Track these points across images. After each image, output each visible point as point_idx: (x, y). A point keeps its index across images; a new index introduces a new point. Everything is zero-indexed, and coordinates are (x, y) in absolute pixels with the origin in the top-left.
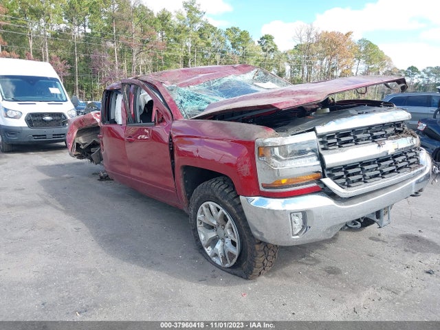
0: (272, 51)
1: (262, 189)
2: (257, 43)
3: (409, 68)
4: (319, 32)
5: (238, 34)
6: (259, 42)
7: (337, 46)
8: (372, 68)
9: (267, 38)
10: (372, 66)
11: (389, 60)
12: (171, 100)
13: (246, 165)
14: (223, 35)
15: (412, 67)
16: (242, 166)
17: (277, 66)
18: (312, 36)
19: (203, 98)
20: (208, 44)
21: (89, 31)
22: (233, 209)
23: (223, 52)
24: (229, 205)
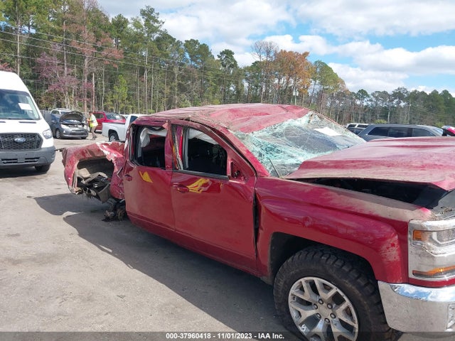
0: (232, 66)
1: (411, 275)
2: (216, 58)
3: (359, 91)
4: (278, 51)
5: (197, 46)
6: (219, 57)
7: (295, 66)
8: (327, 89)
9: (228, 53)
10: (328, 87)
11: (343, 82)
12: (248, 151)
13: (394, 248)
14: (182, 47)
15: (362, 90)
16: (388, 248)
17: (237, 83)
18: (272, 55)
19: (283, 150)
20: (166, 56)
21: (33, 31)
22: (357, 292)
23: (182, 64)
24: (349, 285)
